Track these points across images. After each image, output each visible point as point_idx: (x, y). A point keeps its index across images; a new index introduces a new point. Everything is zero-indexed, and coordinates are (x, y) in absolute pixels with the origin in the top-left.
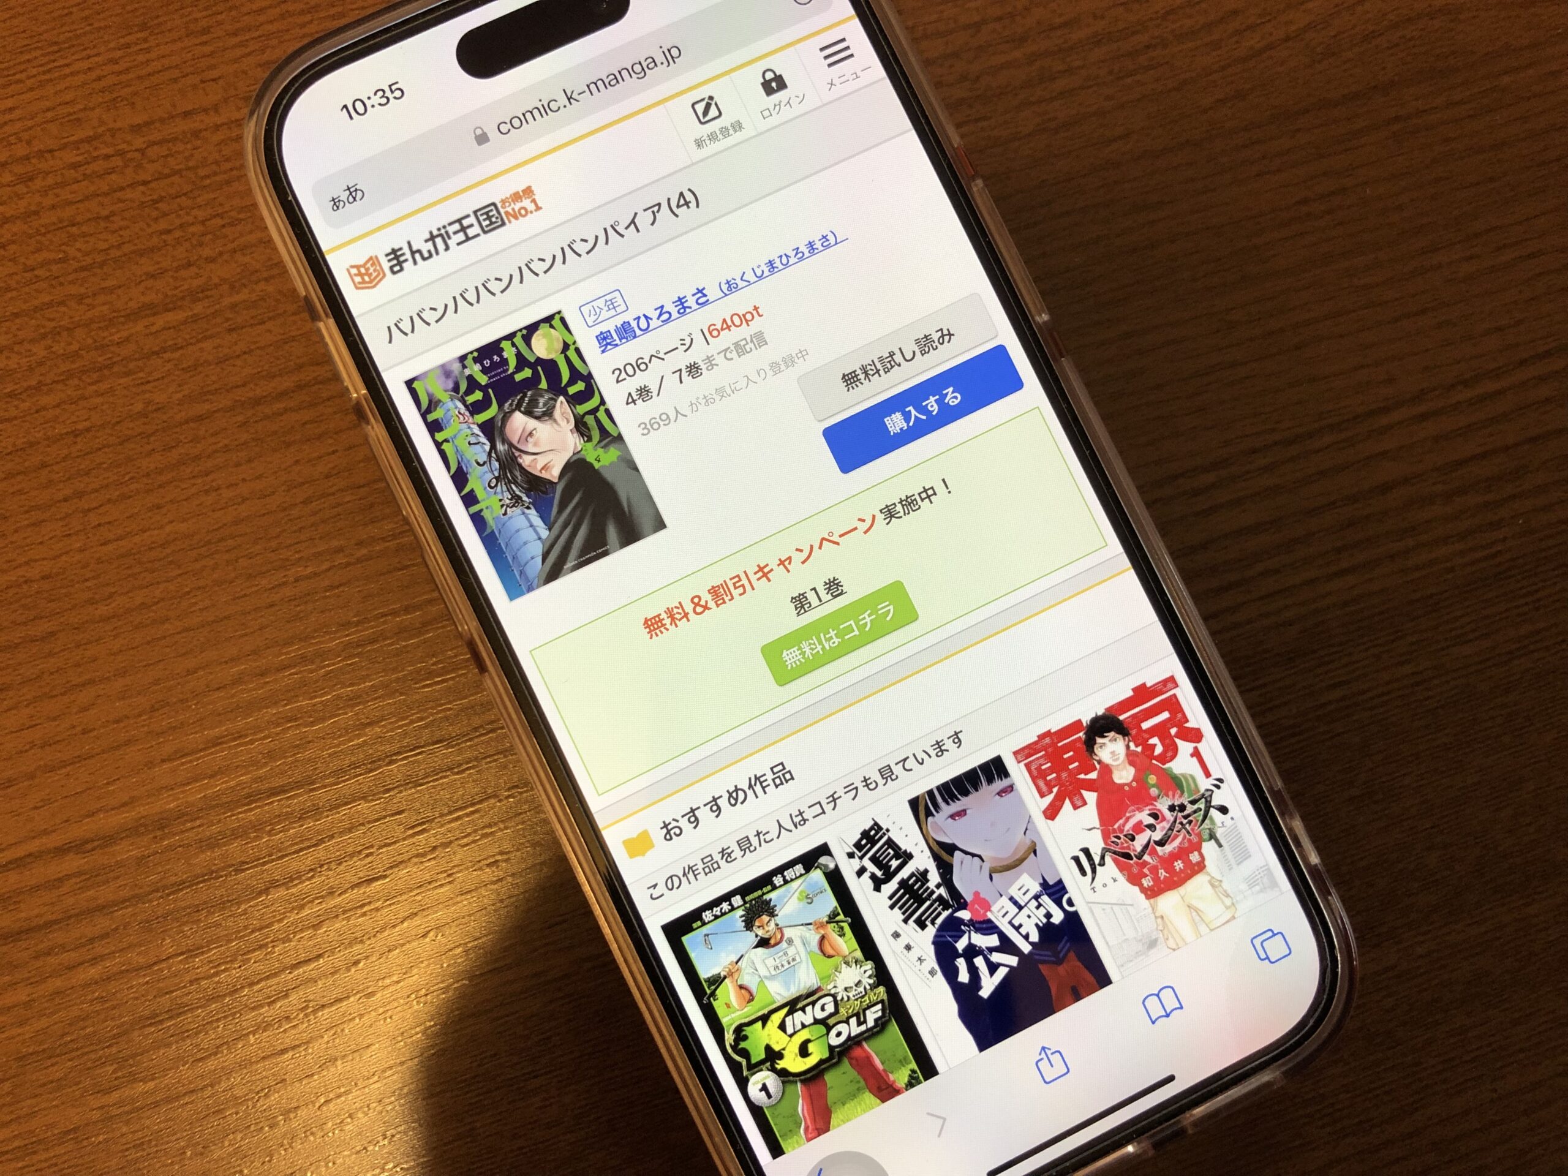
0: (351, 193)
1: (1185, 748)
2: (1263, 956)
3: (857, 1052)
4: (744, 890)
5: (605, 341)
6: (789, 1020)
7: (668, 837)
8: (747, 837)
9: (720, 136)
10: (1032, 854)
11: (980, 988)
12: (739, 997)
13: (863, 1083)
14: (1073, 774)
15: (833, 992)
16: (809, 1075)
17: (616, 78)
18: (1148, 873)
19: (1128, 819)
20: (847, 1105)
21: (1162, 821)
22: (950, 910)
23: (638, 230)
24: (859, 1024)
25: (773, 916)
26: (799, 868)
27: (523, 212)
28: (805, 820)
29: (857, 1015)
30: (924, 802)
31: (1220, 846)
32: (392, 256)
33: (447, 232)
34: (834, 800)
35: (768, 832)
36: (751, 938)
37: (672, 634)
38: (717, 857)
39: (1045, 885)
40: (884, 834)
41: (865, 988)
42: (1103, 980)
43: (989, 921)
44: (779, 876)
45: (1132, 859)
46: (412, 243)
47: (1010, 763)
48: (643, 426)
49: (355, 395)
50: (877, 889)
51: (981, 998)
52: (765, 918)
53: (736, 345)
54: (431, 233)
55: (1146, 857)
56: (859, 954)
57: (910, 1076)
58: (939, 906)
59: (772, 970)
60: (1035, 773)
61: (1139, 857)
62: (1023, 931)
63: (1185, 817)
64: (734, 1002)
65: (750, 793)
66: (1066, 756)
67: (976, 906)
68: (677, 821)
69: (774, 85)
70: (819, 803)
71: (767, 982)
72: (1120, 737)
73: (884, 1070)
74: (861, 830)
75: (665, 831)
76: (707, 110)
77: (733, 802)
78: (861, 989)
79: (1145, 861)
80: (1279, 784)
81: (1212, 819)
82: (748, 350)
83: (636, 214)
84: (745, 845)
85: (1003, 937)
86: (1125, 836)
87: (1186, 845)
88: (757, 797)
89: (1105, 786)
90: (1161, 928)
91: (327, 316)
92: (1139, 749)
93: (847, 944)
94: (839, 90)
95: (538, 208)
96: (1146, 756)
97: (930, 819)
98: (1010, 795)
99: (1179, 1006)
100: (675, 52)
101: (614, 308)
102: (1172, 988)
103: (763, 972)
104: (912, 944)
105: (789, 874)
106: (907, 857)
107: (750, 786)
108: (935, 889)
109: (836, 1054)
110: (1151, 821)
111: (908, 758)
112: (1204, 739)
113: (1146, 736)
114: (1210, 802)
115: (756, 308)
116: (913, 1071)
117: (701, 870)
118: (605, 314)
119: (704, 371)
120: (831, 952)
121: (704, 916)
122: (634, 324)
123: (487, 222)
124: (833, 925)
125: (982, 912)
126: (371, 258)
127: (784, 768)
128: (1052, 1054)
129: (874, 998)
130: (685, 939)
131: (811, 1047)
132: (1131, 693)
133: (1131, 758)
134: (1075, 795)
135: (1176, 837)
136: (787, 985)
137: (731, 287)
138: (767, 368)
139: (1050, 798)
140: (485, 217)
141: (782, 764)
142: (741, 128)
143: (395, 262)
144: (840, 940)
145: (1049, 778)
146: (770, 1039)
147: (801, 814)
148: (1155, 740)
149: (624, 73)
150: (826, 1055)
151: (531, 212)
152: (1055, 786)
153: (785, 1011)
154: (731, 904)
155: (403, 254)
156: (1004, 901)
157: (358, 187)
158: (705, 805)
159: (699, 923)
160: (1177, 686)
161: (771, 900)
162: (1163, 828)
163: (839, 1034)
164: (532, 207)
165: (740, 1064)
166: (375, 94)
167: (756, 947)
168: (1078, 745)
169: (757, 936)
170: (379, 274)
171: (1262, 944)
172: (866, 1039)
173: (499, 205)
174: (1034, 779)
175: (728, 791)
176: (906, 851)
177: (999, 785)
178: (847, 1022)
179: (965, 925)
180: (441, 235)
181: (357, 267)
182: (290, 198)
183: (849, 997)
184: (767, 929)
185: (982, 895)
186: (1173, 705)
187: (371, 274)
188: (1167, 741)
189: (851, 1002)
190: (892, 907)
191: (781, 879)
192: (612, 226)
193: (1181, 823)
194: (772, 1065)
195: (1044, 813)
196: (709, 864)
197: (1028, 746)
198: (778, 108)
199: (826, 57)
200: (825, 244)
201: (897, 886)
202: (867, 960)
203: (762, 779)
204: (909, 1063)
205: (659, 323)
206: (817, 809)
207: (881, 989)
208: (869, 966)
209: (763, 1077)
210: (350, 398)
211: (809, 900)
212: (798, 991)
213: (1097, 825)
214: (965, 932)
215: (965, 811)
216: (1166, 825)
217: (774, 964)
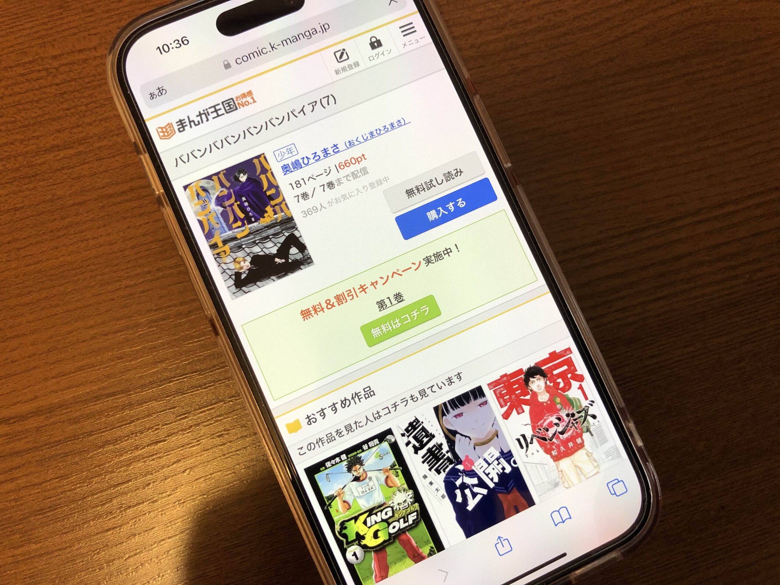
0: (160, 91)
1: (575, 384)
2: (613, 492)
3: (403, 537)
4: (347, 452)
5: (286, 169)
6: (368, 519)
7: (309, 423)
8: (350, 424)
9: (348, 69)
10: (496, 437)
11: (467, 505)
12: (343, 507)
13: (405, 553)
14: (518, 396)
15: (391, 505)
16: (378, 548)
17: (296, 38)
18: (555, 448)
19: (545, 420)
20: (397, 564)
21: (563, 422)
22: (453, 465)
23: (305, 114)
24: (405, 522)
25: (362, 465)
26: (376, 441)
27: (247, 103)
28: (380, 416)
29: (404, 518)
30: (441, 409)
31: (592, 435)
32: (180, 123)
33: (208, 112)
34: (395, 406)
35: (361, 422)
36: (350, 476)
37: (315, 319)
38: (334, 434)
39: (502, 453)
40: (421, 424)
41: (408, 504)
42: (531, 503)
43: (473, 471)
44: (366, 445)
45: (547, 441)
46: (190, 117)
47: (486, 390)
48: (304, 212)
49: (158, 193)
50: (416, 452)
51: (468, 510)
52: (358, 466)
53: (353, 173)
54: (200, 112)
55: (554, 440)
56: (405, 486)
57: (430, 550)
58: (447, 462)
59: (360, 493)
60: (498, 395)
61: (551, 440)
62: (490, 476)
63: (575, 420)
64: (341, 509)
65: (352, 401)
66: (514, 387)
67: (467, 463)
68: (314, 415)
69: (376, 44)
70: (388, 407)
71: (357, 499)
72: (542, 378)
73: (417, 547)
74: (409, 422)
75: (308, 420)
76: (342, 55)
77: (343, 406)
78: (406, 504)
79: (553, 442)
80: (623, 404)
81: (588, 421)
82: (359, 176)
83: (304, 106)
84: (349, 428)
85: (480, 479)
86: (544, 429)
87: (575, 434)
88: (356, 404)
89: (534, 403)
90: (561, 476)
91: (145, 152)
92: (552, 384)
93: (400, 481)
94: (408, 48)
95: (254, 102)
96: (555, 388)
97: (444, 417)
98: (485, 406)
99: (569, 517)
100: (326, 26)
101: (291, 152)
102: (566, 508)
103: (356, 494)
104: (433, 482)
105: (371, 444)
106: (433, 436)
107: (353, 398)
108: (446, 454)
110: (557, 421)
111: (434, 385)
112: (585, 380)
113: (555, 378)
114: (587, 412)
115: (363, 155)
116: (432, 548)
117: (325, 441)
118: (286, 156)
119: (336, 186)
120: (391, 484)
121: (326, 465)
122: (301, 161)
123: (229, 108)
124: (392, 471)
125: (469, 466)
126: (169, 124)
127: (370, 389)
128: (504, 540)
129: (413, 509)
130: (316, 476)
131: (379, 534)
132: (548, 356)
133: (547, 389)
134: (518, 407)
135: (570, 430)
136: (368, 501)
137: (351, 144)
138: (368, 186)
139: (505, 408)
140: (227, 105)
141: (369, 387)
142: (358, 65)
143: (181, 126)
144: (396, 479)
145: (505, 398)
146: (359, 529)
147: (378, 413)
148: (560, 380)
149: (301, 36)
150: (387, 538)
151: (251, 103)
152: (508, 402)
153: (367, 514)
154: (340, 459)
155: (185, 122)
156: (481, 461)
157: (163, 88)
158: (329, 407)
159: (324, 468)
160: (571, 353)
161: (361, 457)
162: (563, 425)
163: (394, 527)
164: (251, 101)
165: (342, 541)
166: (174, 42)
167: (353, 481)
168: (521, 381)
169: (353, 475)
170: (172, 132)
171: (612, 486)
173: (235, 100)
174: (498, 398)
175: (341, 400)
176: (431, 433)
177: (480, 400)
178: (398, 521)
179: (461, 472)
180: (205, 114)
181: (162, 128)
182: (129, 92)
183: (400, 508)
184: (359, 472)
185: (470, 457)
186: (569, 362)
187: (168, 132)
188: (566, 381)
189: (401, 511)
190: (423, 462)
191: (367, 446)
192: (291, 112)
193: (572, 423)
194: (359, 542)
195: (503, 415)
196: (330, 437)
197: (495, 381)
198: (377, 56)
199: (402, 32)
200: (399, 124)
201: (426, 451)
202: (410, 489)
203: (359, 395)
204: (429, 543)
205: (314, 161)
206: (386, 411)
207: (417, 505)
208: (411, 493)
209: (354, 548)
210: (155, 194)
211: (381, 457)
212: (374, 504)
213: (530, 422)
214: (460, 476)
215: (462, 413)
216: (565, 424)
217: (362, 490)
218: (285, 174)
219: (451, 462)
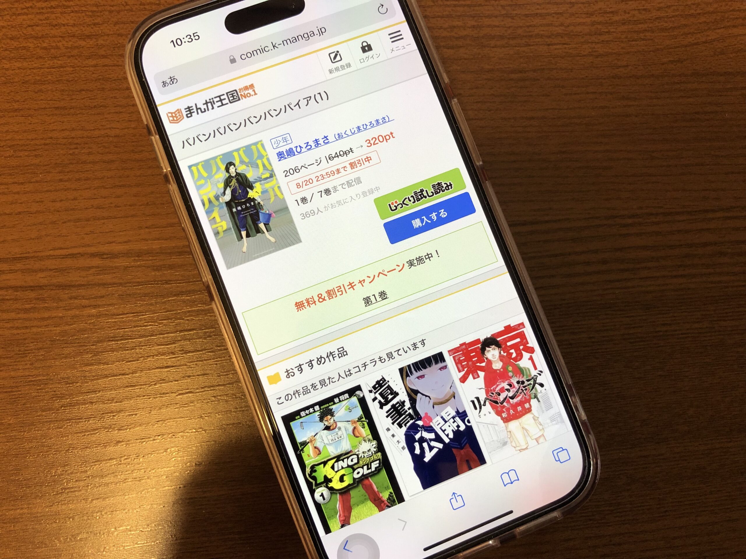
0: (171, 80)
1: (526, 355)
2: (557, 459)
3: (366, 482)
4: (320, 403)
6: (336, 465)
7: (288, 376)
8: (324, 379)
9: (340, 69)
10: (453, 398)
11: (424, 457)
12: (314, 452)
13: (367, 496)
14: (474, 363)
15: (357, 453)
16: (343, 491)
17: (296, 39)
18: (505, 411)
19: (498, 386)
20: (360, 506)
21: (513, 388)
22: (414, 420)
23: (300, 108)
24: (368, 469)
25: (333, 416)
26: (347, 396)
27: (249, 95)
28: (351, 374)
29: (367, 465)
30: (406, 370)
31: (539, 401)
32: (188, 110)
33: (213, 101)
34: (365, 366)
35: (334, 378)
36: (322, 426)
37: (307, 311)
38: (310, 387)
39: (458, 412)
40: (387, 383)
41: (372, 453)
42: (482, 461)
43: (431, 427)
44: (337, 398)
45: (498, 404)
46: (197, 105)
47: (446, 355)
49: (165, 170)
50: (381, 408)
51: (424, 462)
52: (329, 417)
54: (206, 101)
55: (505, 404)
56: (370, 437)
57: (389, 495)
58: (409, 418)
59: (330, 441)
60: (457, 361)
61: (502, 403)
62: (446, 432)
63: (524, 387)
64: (312, 454)
65: (327, 359)
66: (472, 355)
67: (426, 419)
68: (293, 369)
69: (366, 48)
70: (358, 366)
71: (327, 446)
72: (497, 348)
73: (378, 491)
74: (376, 380)
75: (287, 373)
76: (336, 56)
77: (319, 363)
78: (370, 453)
79: (504, 405)
80: (570, 382)
81: (536, 389)
83: (299, 100)
84: (323, 383)
85: (437, 434)
86: (496, 393)
87: (524, 400)
88: (330, 362)
89: (488, 369)
90: (509, 436)
91: (156, 134)
92: (505, 354)
93: (366, 432)
94: (395, 53)
95: (256, 94)
96: (508, 358)
97: (408, 378)
98: (445, 370)
99: (517, 479)
100: (323, 30)
102: (515, 470)
103: (326, 441)
104: (395, 434)
105: (342, 398)
106: (396, 394)
107: (327, 356)
108: (408, 410)
109: (356, 482)
110: (508, 387)
111: (400, 349)
112: (535, 352)
113: (509, 348)
114: (536, 381)
115: (351, 149)
116: (391, 493)
117: (301, 393)
120: (357, 434)
121: (301, 414)
123: (232, 98)
124: (360, 422)
125: (428, 422)
126: (178, 110)
127: (344, 350)
128: (458, 496)
129: (376, 458)
130: (292, 424)
131: (345, 478)
132: (503, 329)
133: (501, 358)
134: (474, 372)
135: (519, 396)
136: (336, 449)
139: (462, 373)
140: (231, 96)
141: (343, 347)
142: (350, 66)
143: (189, 112)
144: (362, 430)
145: (463, 364)
146: (327, 473)
147: (349, 371)
148: (512, 351)
149: (300, 37)
150: (352, 482)
151: (252, 95)
152: (465, 368)
153: (335, 460)
154: (314, 409)
155: (193, 109)
156: (439, 418)
157: (175, 77)
158: (306, 363)
159: (299, 417)
160: (524, 327)
161: (332, 409)
162: (514, 391)
163: (358, 473)
164: (253, 93)
165: (312, 483)
166: (187, 37)
167: (324, 430)
168: (478, 350)
169: (325, 425)
170: (181, 117)
171: (557, 453)
172: (371, 476)
173: (238, 91)
174: (456, 364)
175: (317, 358)
176: (396, 391)
177: (440, 365)
178: (362, 467)
179: (420, 427)
180: (211, 102)
181: (172, 113)
182: (144, 80)
183: (364, 456)
184: (329, 422)
185: (429, 415)
186: (522, 336)
187: (177, 117)
188: (518, 352)
189: (365, 458)
190: (387, 417)
191: (338, 400)
192: (288, 105)
193: (522, 390)
194: (327, 485)
195: (460, 379)
196: (306, 390)
197: (455, 349)
198: (367, 58)
199: (391, 38)
200: (384, 121)
201: (390, 407)
202: (374, 440)
203: (333, 354)
204: (389, 489)
205: (306, 150)
206: (357, 369)
207: (379, 454)
208: (375, 443)
209: (322, 490)
210: (163, 172)
211: (350, 410)
212: (341, 451)
213: (484, 387)
214: (419, 431)
215: (424, 375)
216: (515, 390)
217: (331, 438)
218: (279, 160)
219: (412, 417)
